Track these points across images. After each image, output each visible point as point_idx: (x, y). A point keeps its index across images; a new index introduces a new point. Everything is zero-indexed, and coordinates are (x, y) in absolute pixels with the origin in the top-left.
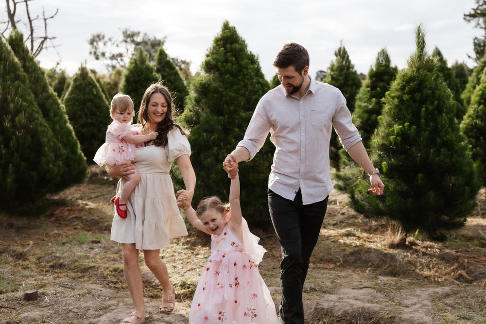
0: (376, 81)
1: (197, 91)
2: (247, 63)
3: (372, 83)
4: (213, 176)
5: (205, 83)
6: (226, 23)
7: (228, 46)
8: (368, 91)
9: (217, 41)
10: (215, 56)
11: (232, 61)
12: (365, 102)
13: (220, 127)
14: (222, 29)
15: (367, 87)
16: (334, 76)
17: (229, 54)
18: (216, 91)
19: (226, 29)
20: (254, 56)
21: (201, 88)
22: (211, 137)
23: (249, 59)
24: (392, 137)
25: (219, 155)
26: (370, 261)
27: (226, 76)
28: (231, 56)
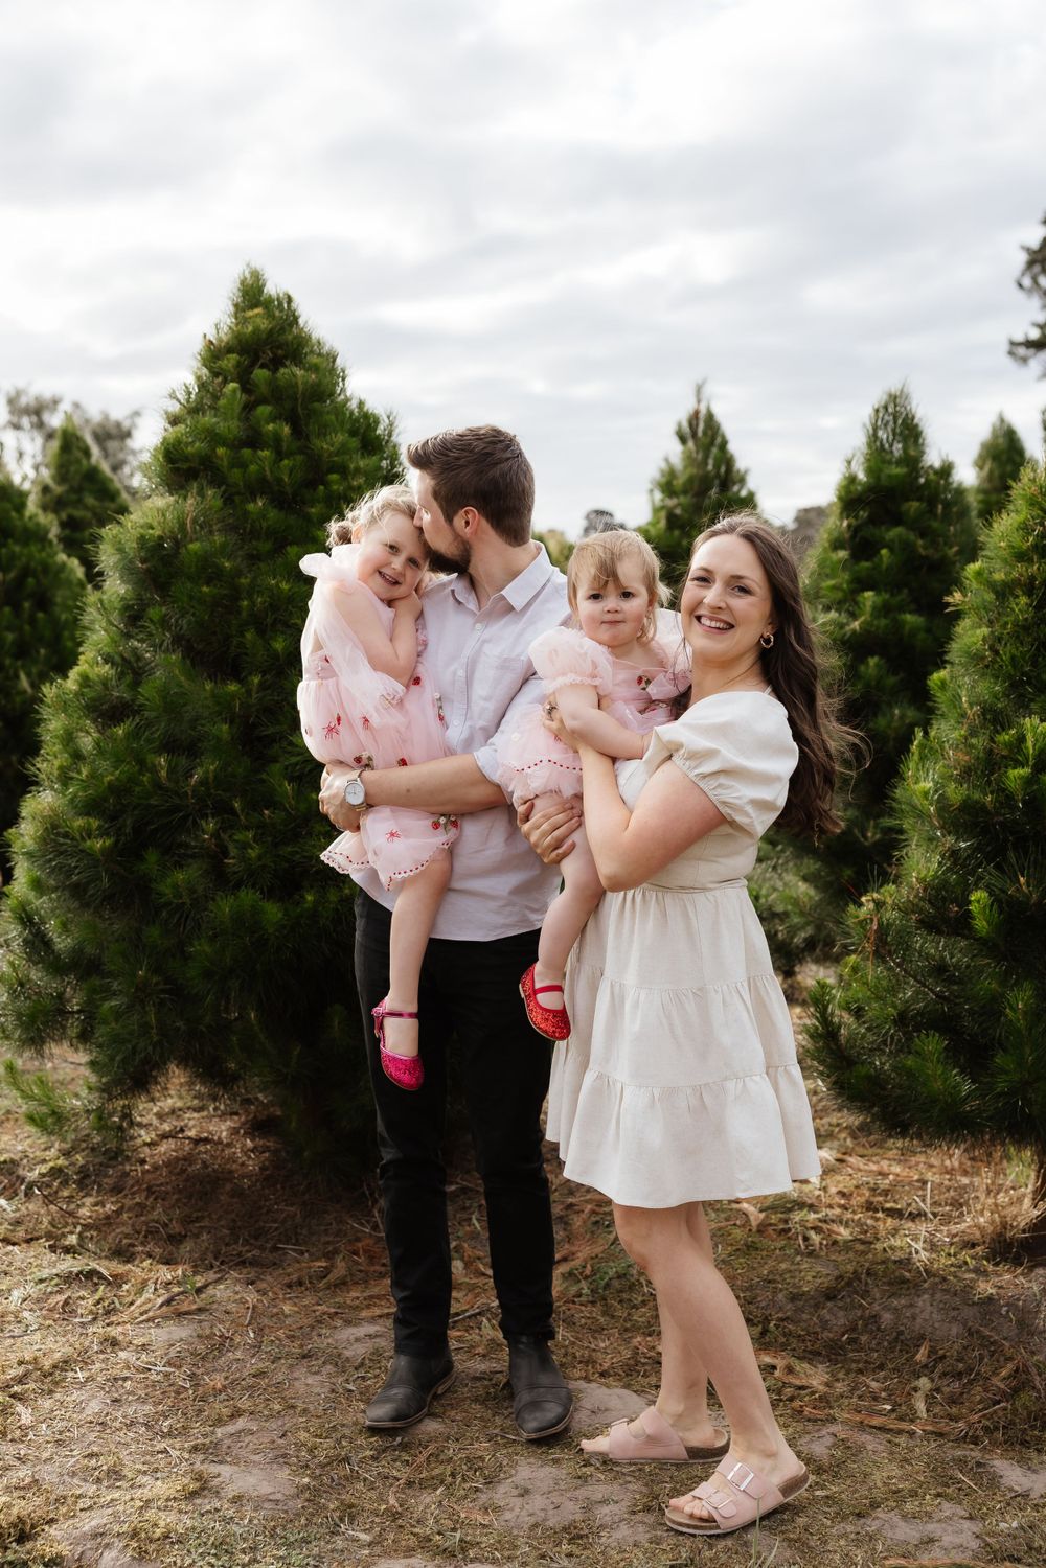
0: (873, 520)
1: (128, 571)
2: (343, 450)
3: (855, 530)
4: (201, 947)
5: (161, 538)
6: (249, 281)
7: (260, 374)
8: (845, 565)
9: (213, 355)
10: (208, 419)
11: (277, 438)
12: (827, 609)
13: (225, 727)
14: (236, 306)
15: (836, 545)
16: (678, 511)
17: (264, 410)
18: (207, 570)
19: (253, 307)
20: (377, 422)
21: (143, 561)
22: (189, 774)
23: (353, 433)
24: (1016, 775)
25: (225, 854)
26: (922, 1337)
27: (251, 507)
28: (273, 419)
